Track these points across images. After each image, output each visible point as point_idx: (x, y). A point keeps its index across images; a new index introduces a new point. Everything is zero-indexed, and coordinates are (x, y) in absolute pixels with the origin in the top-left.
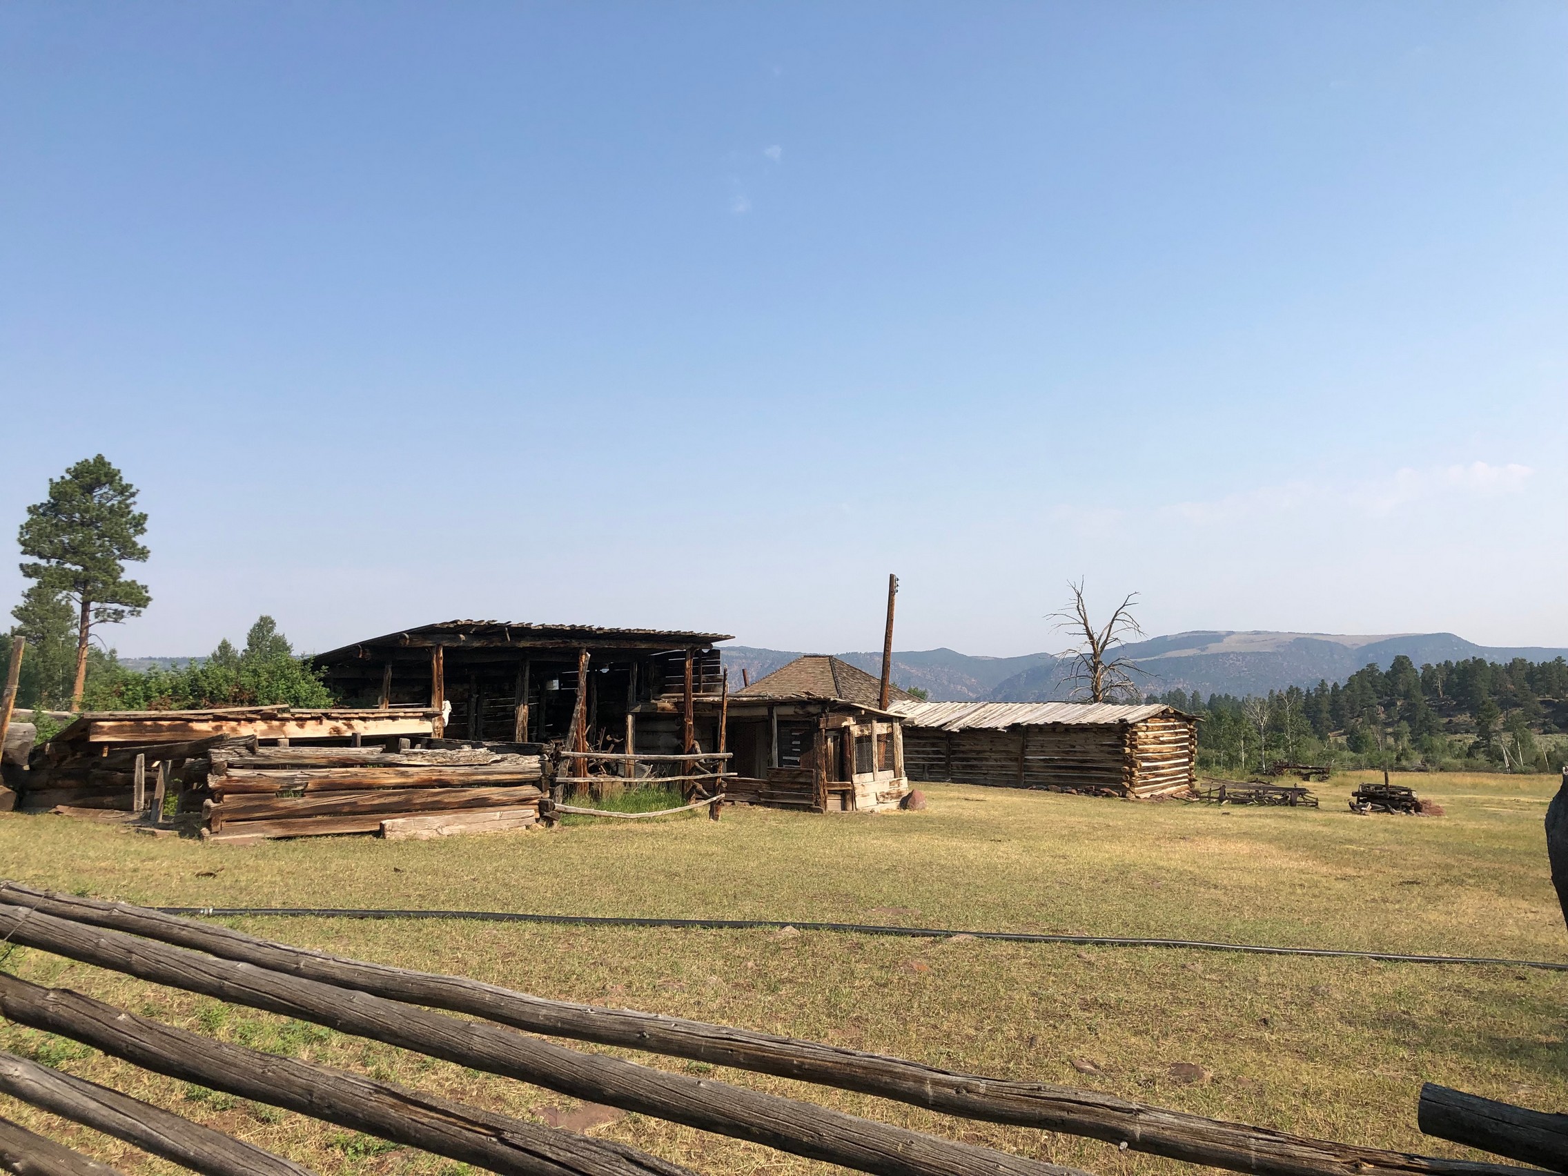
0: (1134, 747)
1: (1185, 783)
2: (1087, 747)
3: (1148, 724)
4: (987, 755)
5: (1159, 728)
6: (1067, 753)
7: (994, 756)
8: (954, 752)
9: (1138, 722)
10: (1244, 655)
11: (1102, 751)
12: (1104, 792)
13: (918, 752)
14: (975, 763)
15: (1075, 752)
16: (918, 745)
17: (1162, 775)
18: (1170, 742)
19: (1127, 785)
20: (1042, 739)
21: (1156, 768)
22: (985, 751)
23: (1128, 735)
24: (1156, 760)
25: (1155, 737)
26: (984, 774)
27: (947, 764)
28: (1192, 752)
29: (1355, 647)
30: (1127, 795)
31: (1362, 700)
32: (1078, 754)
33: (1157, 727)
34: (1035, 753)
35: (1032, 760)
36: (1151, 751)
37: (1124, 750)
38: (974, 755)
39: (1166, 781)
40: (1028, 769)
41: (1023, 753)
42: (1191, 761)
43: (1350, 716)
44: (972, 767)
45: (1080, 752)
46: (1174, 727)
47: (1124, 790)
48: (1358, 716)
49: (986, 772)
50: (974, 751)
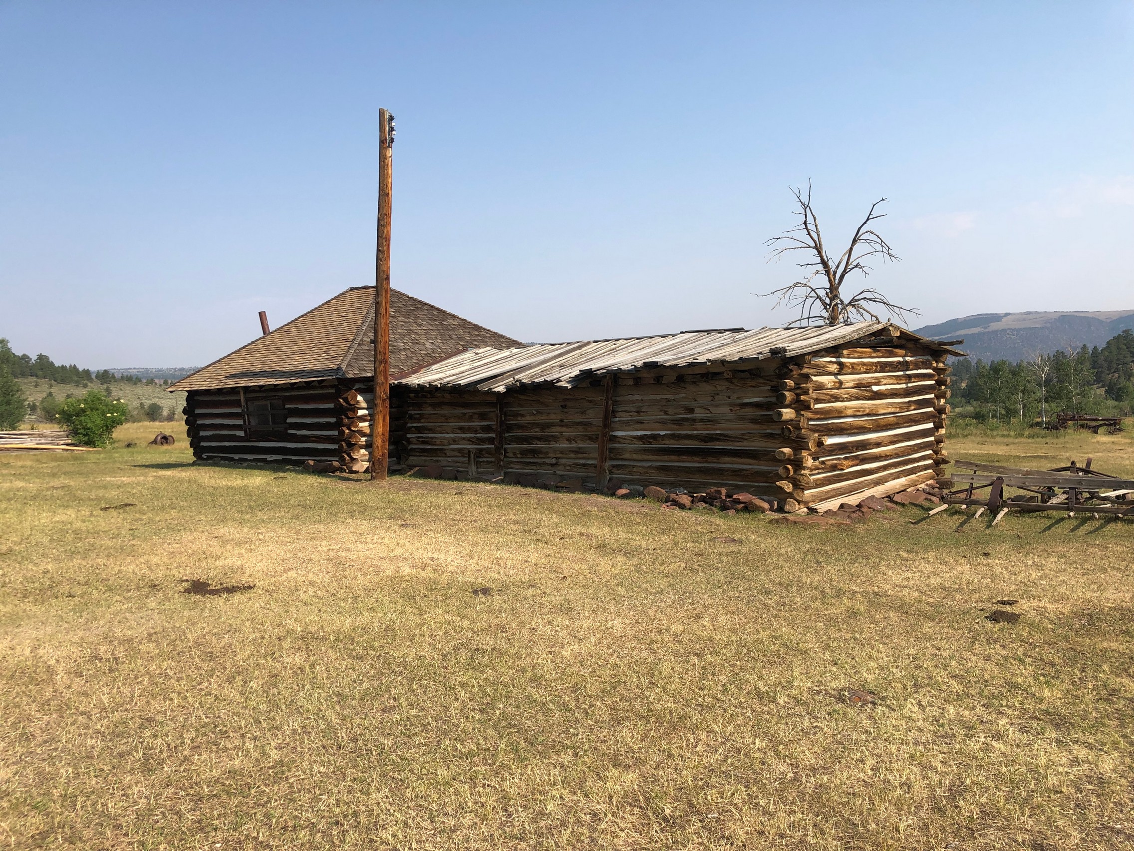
0: (801, 406)
1: (926, 467)
2: (713, 410)
3: (843, 360)
4: (555, 430)
5: (869, 367)
6: (679, 422)
7: (568, 432)
8: (510, 428)
9: (817, 353)
10: (1018, 330)
11: (742, 418)
12: (738, 502)
13: (462, 429)
14: (540, 445)
15: (694, 420)
16: (462, 417)
17: (876, 458)
18: (894, 394)
19: (788, 487)
20: (639, 397)
21: (864, 445)
22: (552, 425)
23: (790, 383)
24: (862, 430)
25: (858, 386)
26: (552, 465)
27: (498, 450)
28: (941, 411)
29: (1108, 321)
30: (787, 508)
31: (1118, 359)
32: (698, 425)
33: (864, 364)
34: (627, 424)
35: (623, 438)
36: (849, 412)
37: (780, 414)
38: (536, 432)
39: (885, 468)
40: (615, 454)
41: (607, 423)
42: (938, 427)
43: (1108, 372)
44: (534, 452)
45: (702, 420)
46: (905, 366)
47: (782, 496)
48: (1114, 372)
49: (554, 461)
50: (538, 425)
